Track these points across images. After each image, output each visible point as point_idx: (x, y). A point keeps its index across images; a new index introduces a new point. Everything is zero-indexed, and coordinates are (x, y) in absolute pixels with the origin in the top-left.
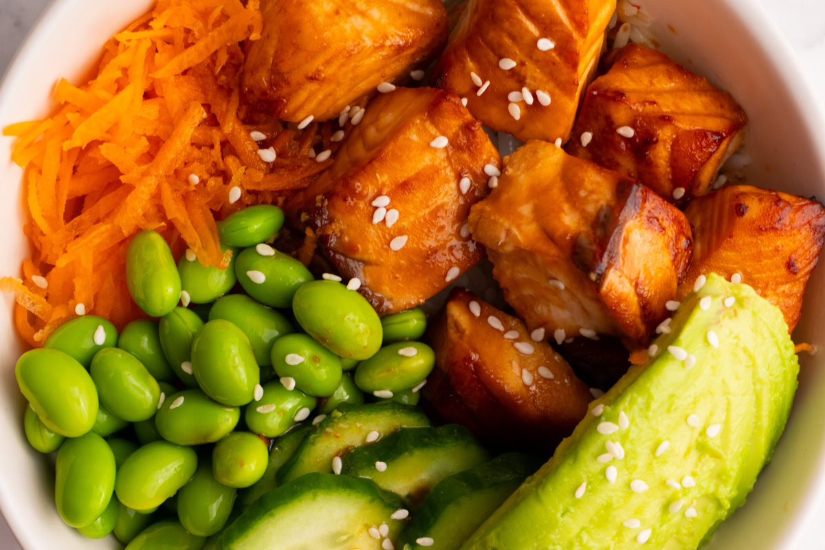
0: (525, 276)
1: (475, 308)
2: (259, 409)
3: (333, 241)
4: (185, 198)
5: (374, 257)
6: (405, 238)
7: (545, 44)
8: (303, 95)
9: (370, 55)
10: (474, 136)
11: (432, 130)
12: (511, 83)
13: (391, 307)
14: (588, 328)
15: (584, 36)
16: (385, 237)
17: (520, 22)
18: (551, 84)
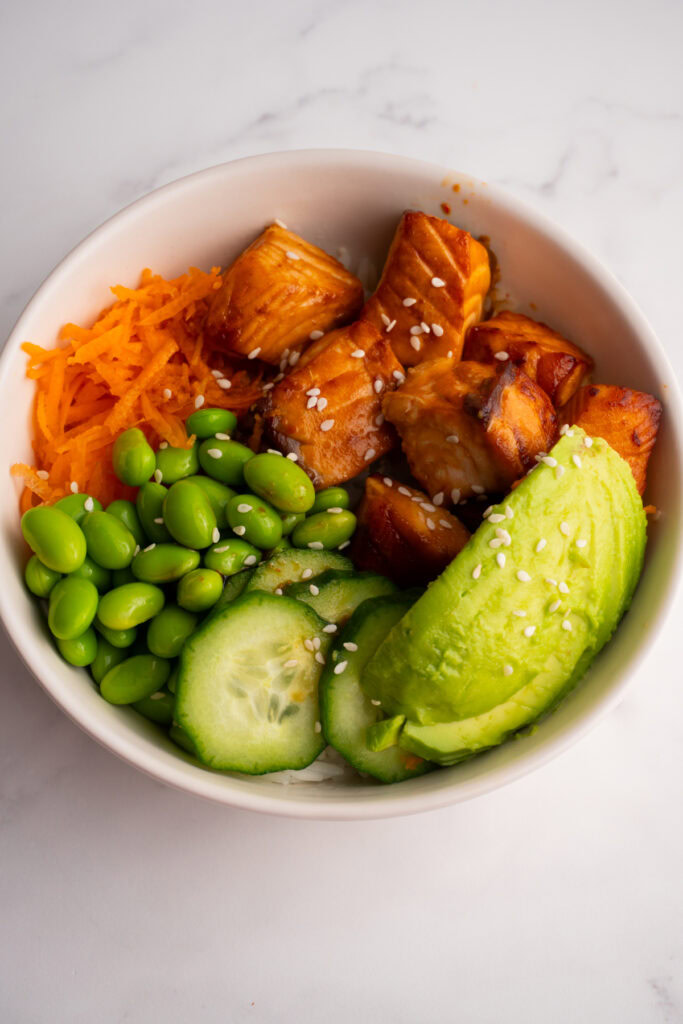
0: (427, 442)
1: (389, 482)
2: (216, 550)
3: (275, 424)
4: (160, 409)
5: (308, 436)
6: (332, 421)
7: (438, 282)
8: (254, 326)
9: (305, 299)
10: (385, 350)
11: (352, 345)
12: (412, 320)
13: (322, 481)
14: (479, 485)
15: (467, 276)
16: (316, 421)
17: (418, 265)
18: (443, 318)
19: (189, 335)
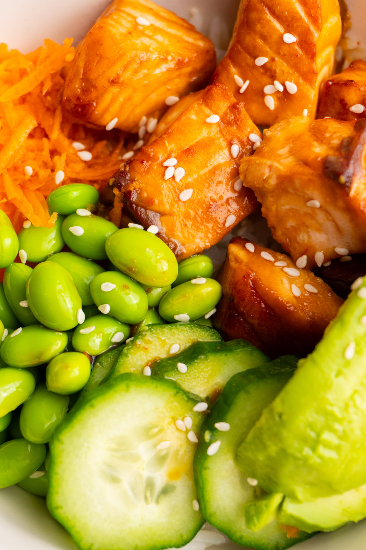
0: (287, 207)
1: (250, 247)
2: (82, 331)
3: (134, 197)
4: (23, 186)
5: (167, 207)
6: (191, 190)
7: (289, 38)
8: (108, 98)
9: (157, 65)
10: (239, 113)
11: (207, 110)
12: (265, 79)
13: (184, 251)
14: (342, 247)
15: (319, 29)
16: (175, 192)
17: (269, 21)
18: (296, 75)
19: (48, 109)
